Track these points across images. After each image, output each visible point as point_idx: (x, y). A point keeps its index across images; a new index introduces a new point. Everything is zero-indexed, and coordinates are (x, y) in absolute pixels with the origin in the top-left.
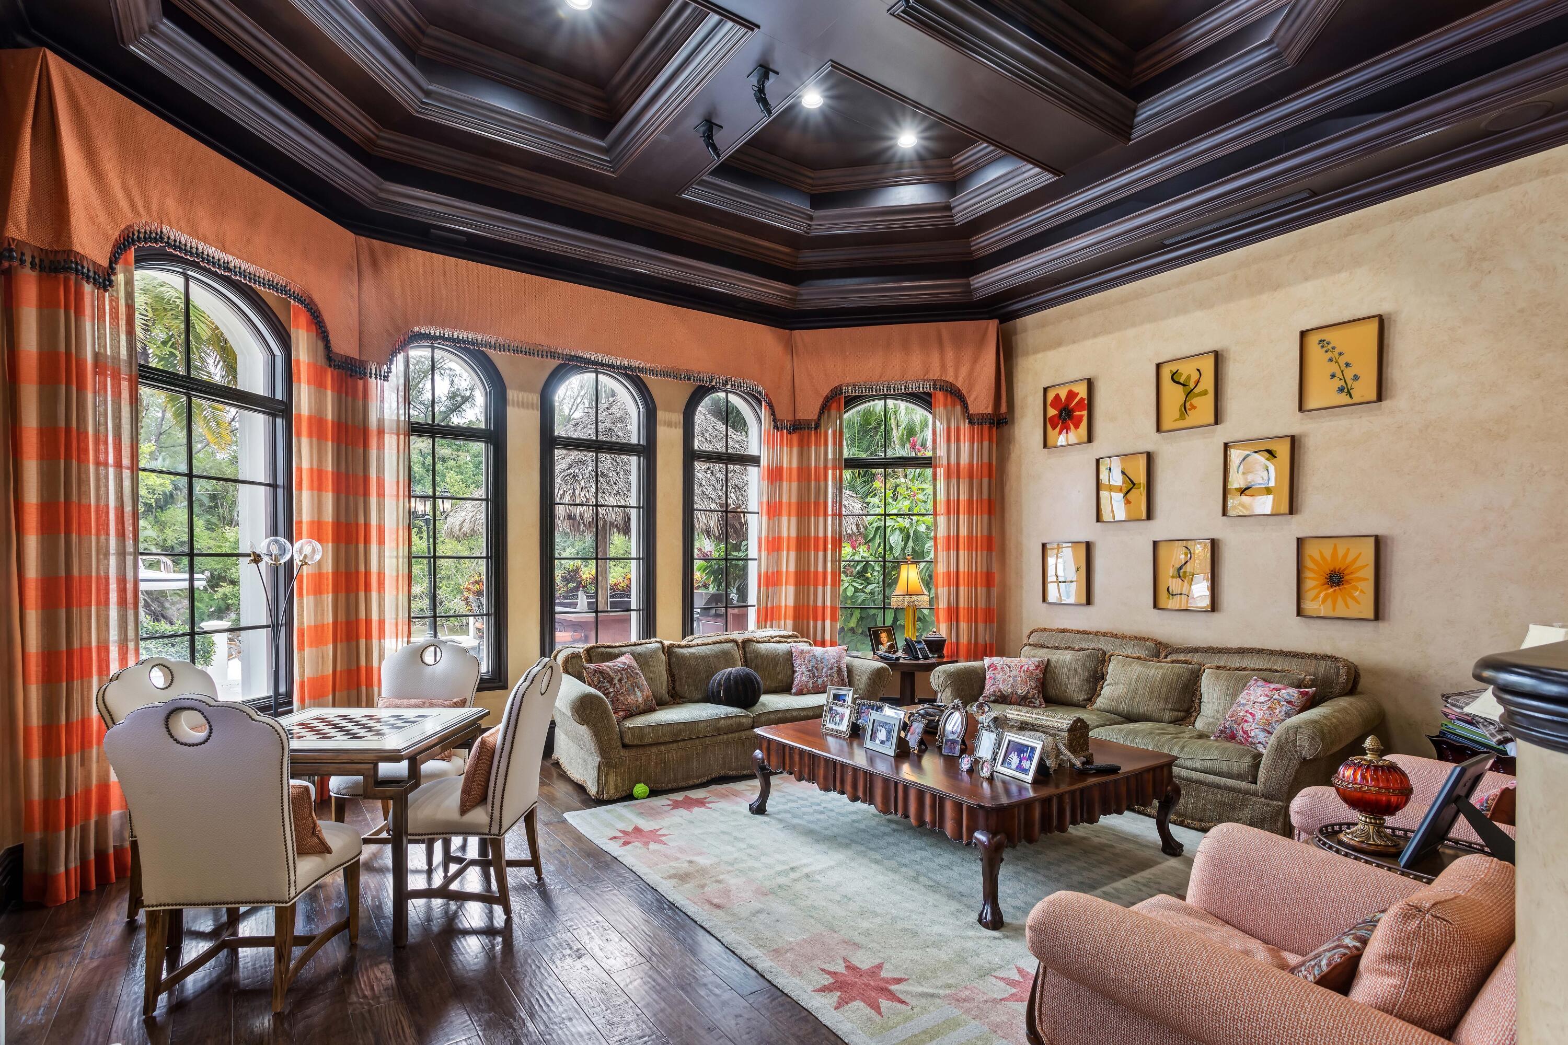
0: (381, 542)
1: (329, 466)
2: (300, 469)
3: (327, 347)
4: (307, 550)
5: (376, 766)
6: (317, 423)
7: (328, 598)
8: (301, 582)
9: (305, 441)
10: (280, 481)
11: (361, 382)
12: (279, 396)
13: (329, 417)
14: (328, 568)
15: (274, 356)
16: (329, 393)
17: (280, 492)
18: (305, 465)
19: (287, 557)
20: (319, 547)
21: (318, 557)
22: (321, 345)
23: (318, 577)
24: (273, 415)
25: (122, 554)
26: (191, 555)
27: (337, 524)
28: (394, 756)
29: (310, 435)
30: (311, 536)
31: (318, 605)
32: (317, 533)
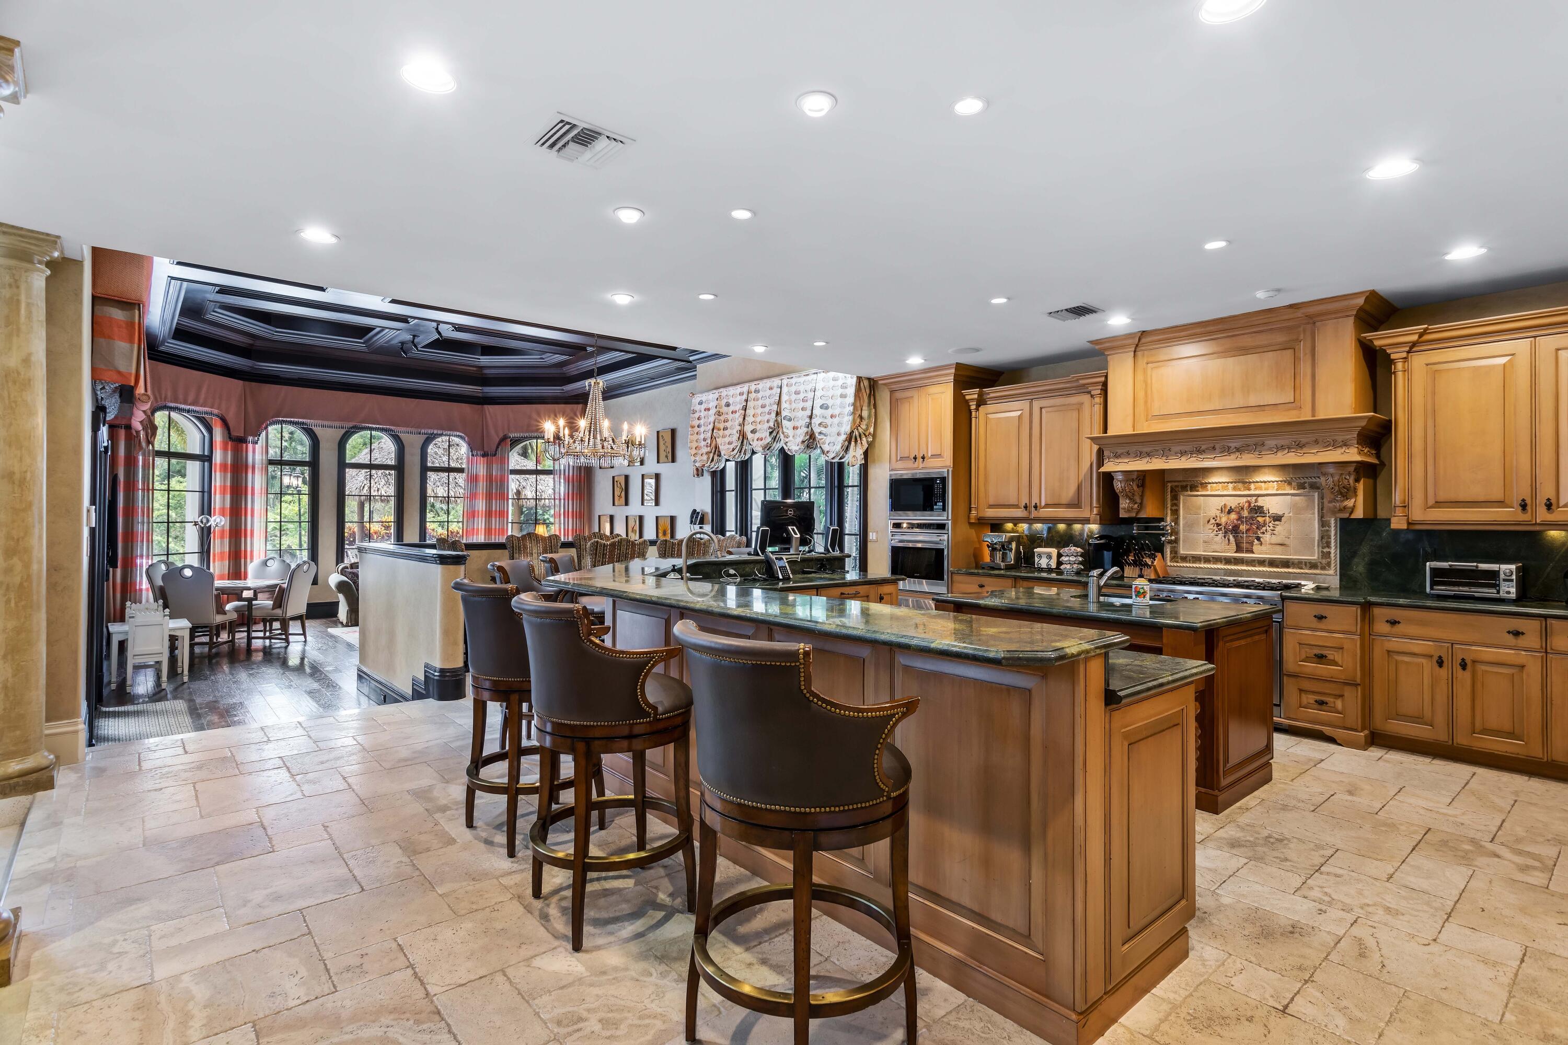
0: (252, 515)
1: (228, 484)
2: (215, 486)
3: (229, 433)
4: (218, 520)
5: (242, 592)
6: (224, 467)
7: (227, 541)
8: (215, 534)
9: (218, 474)
10: (206, 489)
11: (244, 445)
12: (206, 453)
13: (229, 463)
14: (227, 527)
15: (204, 436)
16: (229, 452)
17: (206, 494)
18: (218, 484)
19: (209, 524)
20: (223, 519)
21: (222, 523)
22: (226, 432)
23: (223, 532)
24: (203, 461)
25: (148, 523)
26: (168, 522)
27: (232, 508)
28: (249, 589)
29: (221, 471)
30: (220, 514)
31: (222, 544)
32: (223, 513)
